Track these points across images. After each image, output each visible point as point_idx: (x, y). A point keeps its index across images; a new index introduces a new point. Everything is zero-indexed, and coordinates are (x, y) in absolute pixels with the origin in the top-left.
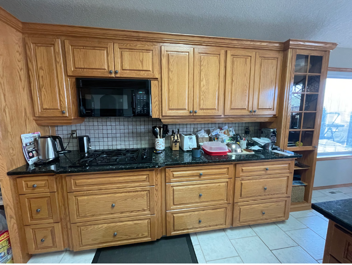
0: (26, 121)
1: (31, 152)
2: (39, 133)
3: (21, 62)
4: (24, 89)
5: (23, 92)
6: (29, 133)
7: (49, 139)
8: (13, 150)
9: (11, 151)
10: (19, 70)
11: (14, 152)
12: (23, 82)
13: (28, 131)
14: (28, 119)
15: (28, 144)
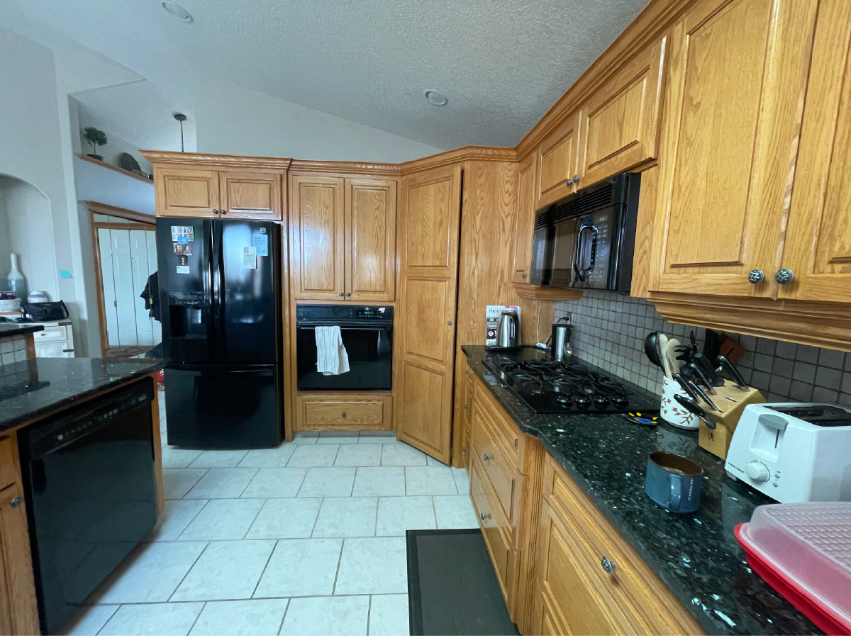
0: (500, 287)
1: (493, 330)
2: (519, 308)
3: (510, 205)
4: (506, 243)
5: (504, 247)
6: (502, 304)
7: (506, 316)
8: (474, 322)
9: (471, 323)
10: (504, 218)
11: (475, 325)
12: (507, 233)
13: (500, 301)
14: (505, 285)
15: (491, 320)
